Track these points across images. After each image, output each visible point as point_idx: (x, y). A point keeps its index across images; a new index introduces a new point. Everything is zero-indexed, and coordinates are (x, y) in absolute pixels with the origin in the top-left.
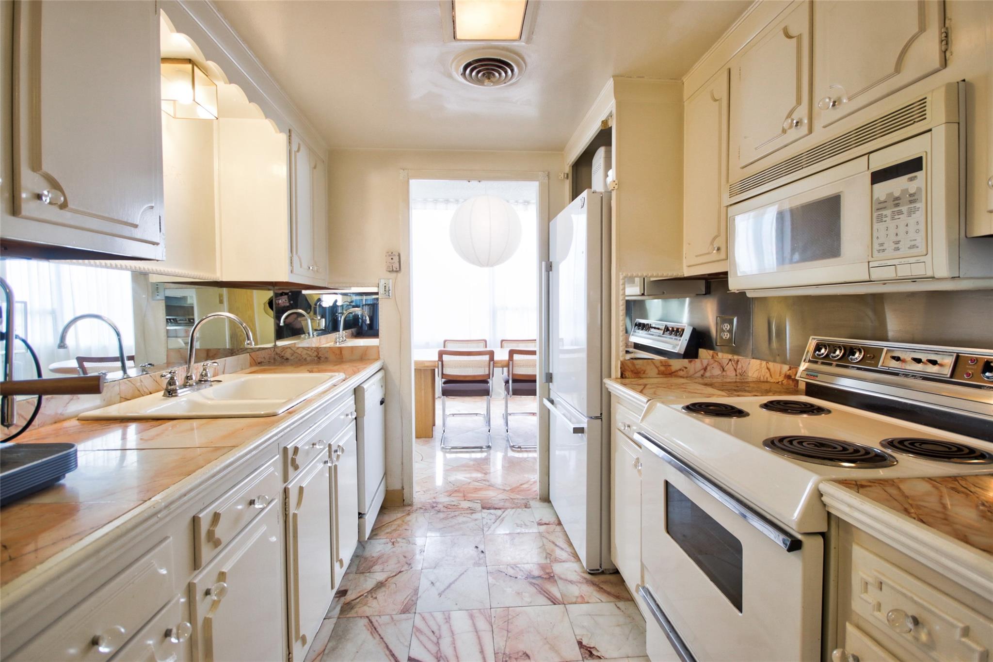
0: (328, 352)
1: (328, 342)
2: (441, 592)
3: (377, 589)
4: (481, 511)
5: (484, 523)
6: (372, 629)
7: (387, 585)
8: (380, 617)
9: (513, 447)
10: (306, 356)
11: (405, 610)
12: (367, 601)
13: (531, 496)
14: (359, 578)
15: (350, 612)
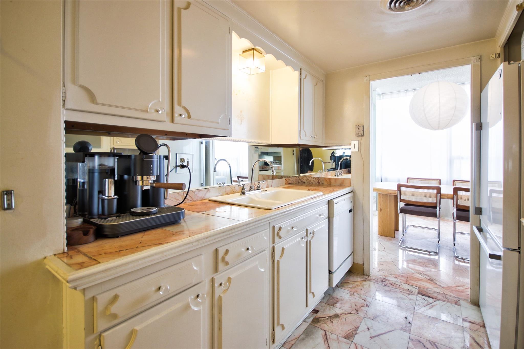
0: (323, 180)
1: (331, 175)
2: (373, 337)
3: (334, 317)
4: (416, 295)
5: (417, 304)
6: (325, 338)
7: (341, 318)
8: (332, 334)
9: (457, 257)
10: (313, 182)
11: (347, 337)
12: (327, 322)
13: (463, 297)
14: (327, 307)
15: (317, 323)
